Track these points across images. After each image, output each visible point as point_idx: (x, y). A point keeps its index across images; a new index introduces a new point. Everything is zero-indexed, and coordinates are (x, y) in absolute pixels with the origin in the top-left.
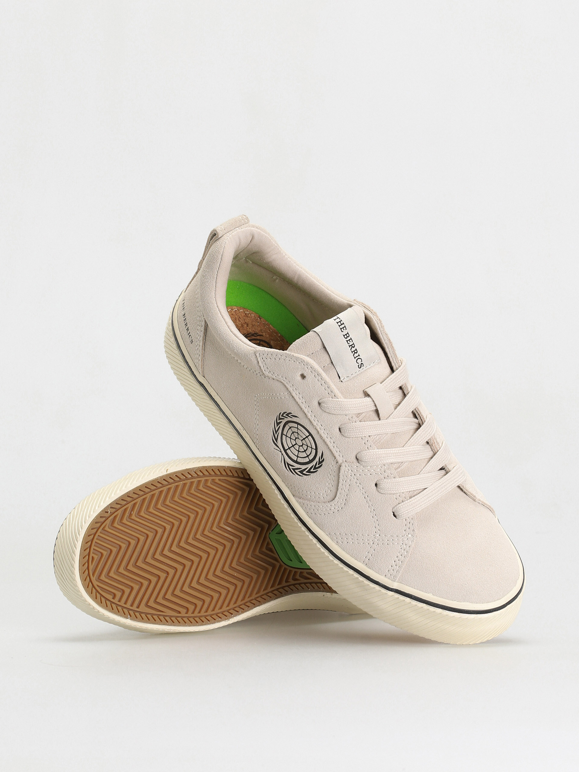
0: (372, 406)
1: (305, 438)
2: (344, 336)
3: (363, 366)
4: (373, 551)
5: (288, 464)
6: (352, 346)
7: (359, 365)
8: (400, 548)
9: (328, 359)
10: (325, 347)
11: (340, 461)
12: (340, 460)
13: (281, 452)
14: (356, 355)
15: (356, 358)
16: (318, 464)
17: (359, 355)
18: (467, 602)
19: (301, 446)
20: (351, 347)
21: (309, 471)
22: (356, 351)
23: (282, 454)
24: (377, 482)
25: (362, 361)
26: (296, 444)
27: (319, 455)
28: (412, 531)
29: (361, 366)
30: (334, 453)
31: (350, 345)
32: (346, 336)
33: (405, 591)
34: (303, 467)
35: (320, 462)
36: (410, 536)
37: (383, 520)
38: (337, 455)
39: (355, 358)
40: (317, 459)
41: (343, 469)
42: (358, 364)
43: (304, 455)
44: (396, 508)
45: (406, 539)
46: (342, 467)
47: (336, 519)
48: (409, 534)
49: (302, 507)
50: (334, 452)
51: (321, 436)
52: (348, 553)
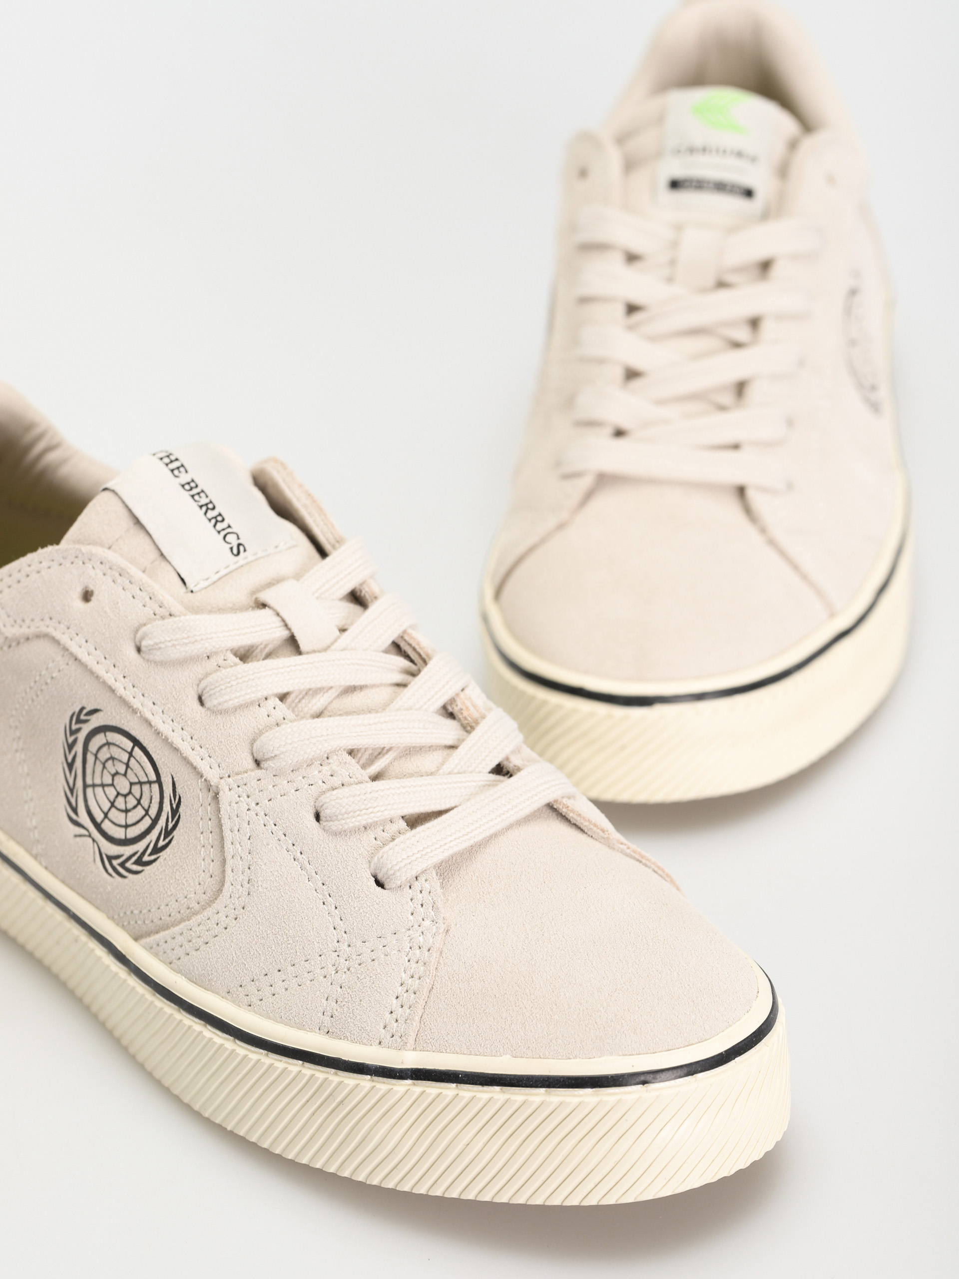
0: (276, 627)
1: (145, 783)
2: (183, 486)
3: (245, 550)
4: (339, 990)
5: (110, 858)
6: (208, 507)
7: (231, 549)
8: (407, 959)
9: (150, 547)
10: (137, 522)
11: (214, 781)
12: (212, 775)
13: (90, 836)
14: (220, 526)
15: (223, 533)
16: (170, 820)
17: (229, 527)
18: (611, 1054)
19: (123, 795)
20: (204, 508)
21: (157, 850)
22: (219, 518)
23: (94, 840)
24: (317, 804)
25: (238, 538)
26: (112, 785)
27: (168, 790)
28: (431, 911)
29: (238, 550)
30: (195, 764)
31: (200, 504)
32: (190, 486)
33: (437, 1068)
34: (140, 846)
35: (175, 812)
36: (427, 923)
37: (350, 901)
38: (202, 766)
39: (219, 532)
40: (167, 808)
41: (225, 796)
42: (230, 546)
43: (140, 812)
44: (378, 860)
45: (418, 935)
46: (221, 793)
47: (234, 941)
48: (423, 920)
49: (156, 955)
50: (197, 761)
51: (158, 733)
52: (279, 1019)
